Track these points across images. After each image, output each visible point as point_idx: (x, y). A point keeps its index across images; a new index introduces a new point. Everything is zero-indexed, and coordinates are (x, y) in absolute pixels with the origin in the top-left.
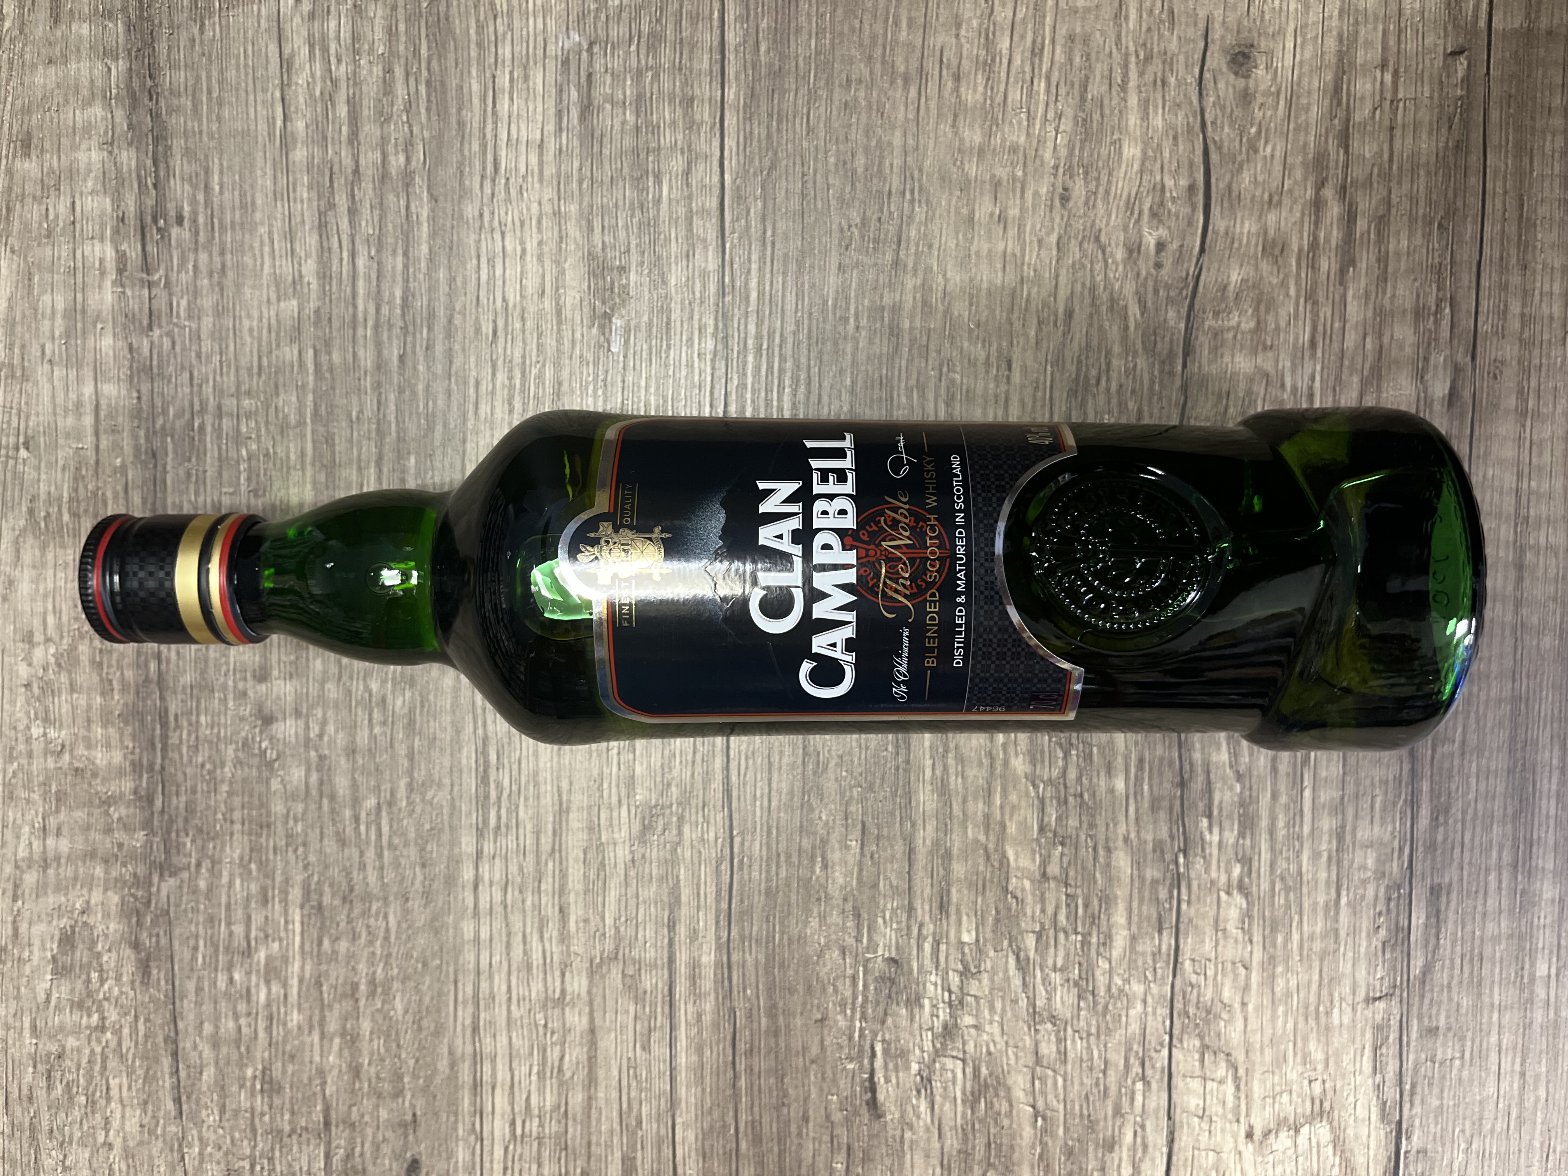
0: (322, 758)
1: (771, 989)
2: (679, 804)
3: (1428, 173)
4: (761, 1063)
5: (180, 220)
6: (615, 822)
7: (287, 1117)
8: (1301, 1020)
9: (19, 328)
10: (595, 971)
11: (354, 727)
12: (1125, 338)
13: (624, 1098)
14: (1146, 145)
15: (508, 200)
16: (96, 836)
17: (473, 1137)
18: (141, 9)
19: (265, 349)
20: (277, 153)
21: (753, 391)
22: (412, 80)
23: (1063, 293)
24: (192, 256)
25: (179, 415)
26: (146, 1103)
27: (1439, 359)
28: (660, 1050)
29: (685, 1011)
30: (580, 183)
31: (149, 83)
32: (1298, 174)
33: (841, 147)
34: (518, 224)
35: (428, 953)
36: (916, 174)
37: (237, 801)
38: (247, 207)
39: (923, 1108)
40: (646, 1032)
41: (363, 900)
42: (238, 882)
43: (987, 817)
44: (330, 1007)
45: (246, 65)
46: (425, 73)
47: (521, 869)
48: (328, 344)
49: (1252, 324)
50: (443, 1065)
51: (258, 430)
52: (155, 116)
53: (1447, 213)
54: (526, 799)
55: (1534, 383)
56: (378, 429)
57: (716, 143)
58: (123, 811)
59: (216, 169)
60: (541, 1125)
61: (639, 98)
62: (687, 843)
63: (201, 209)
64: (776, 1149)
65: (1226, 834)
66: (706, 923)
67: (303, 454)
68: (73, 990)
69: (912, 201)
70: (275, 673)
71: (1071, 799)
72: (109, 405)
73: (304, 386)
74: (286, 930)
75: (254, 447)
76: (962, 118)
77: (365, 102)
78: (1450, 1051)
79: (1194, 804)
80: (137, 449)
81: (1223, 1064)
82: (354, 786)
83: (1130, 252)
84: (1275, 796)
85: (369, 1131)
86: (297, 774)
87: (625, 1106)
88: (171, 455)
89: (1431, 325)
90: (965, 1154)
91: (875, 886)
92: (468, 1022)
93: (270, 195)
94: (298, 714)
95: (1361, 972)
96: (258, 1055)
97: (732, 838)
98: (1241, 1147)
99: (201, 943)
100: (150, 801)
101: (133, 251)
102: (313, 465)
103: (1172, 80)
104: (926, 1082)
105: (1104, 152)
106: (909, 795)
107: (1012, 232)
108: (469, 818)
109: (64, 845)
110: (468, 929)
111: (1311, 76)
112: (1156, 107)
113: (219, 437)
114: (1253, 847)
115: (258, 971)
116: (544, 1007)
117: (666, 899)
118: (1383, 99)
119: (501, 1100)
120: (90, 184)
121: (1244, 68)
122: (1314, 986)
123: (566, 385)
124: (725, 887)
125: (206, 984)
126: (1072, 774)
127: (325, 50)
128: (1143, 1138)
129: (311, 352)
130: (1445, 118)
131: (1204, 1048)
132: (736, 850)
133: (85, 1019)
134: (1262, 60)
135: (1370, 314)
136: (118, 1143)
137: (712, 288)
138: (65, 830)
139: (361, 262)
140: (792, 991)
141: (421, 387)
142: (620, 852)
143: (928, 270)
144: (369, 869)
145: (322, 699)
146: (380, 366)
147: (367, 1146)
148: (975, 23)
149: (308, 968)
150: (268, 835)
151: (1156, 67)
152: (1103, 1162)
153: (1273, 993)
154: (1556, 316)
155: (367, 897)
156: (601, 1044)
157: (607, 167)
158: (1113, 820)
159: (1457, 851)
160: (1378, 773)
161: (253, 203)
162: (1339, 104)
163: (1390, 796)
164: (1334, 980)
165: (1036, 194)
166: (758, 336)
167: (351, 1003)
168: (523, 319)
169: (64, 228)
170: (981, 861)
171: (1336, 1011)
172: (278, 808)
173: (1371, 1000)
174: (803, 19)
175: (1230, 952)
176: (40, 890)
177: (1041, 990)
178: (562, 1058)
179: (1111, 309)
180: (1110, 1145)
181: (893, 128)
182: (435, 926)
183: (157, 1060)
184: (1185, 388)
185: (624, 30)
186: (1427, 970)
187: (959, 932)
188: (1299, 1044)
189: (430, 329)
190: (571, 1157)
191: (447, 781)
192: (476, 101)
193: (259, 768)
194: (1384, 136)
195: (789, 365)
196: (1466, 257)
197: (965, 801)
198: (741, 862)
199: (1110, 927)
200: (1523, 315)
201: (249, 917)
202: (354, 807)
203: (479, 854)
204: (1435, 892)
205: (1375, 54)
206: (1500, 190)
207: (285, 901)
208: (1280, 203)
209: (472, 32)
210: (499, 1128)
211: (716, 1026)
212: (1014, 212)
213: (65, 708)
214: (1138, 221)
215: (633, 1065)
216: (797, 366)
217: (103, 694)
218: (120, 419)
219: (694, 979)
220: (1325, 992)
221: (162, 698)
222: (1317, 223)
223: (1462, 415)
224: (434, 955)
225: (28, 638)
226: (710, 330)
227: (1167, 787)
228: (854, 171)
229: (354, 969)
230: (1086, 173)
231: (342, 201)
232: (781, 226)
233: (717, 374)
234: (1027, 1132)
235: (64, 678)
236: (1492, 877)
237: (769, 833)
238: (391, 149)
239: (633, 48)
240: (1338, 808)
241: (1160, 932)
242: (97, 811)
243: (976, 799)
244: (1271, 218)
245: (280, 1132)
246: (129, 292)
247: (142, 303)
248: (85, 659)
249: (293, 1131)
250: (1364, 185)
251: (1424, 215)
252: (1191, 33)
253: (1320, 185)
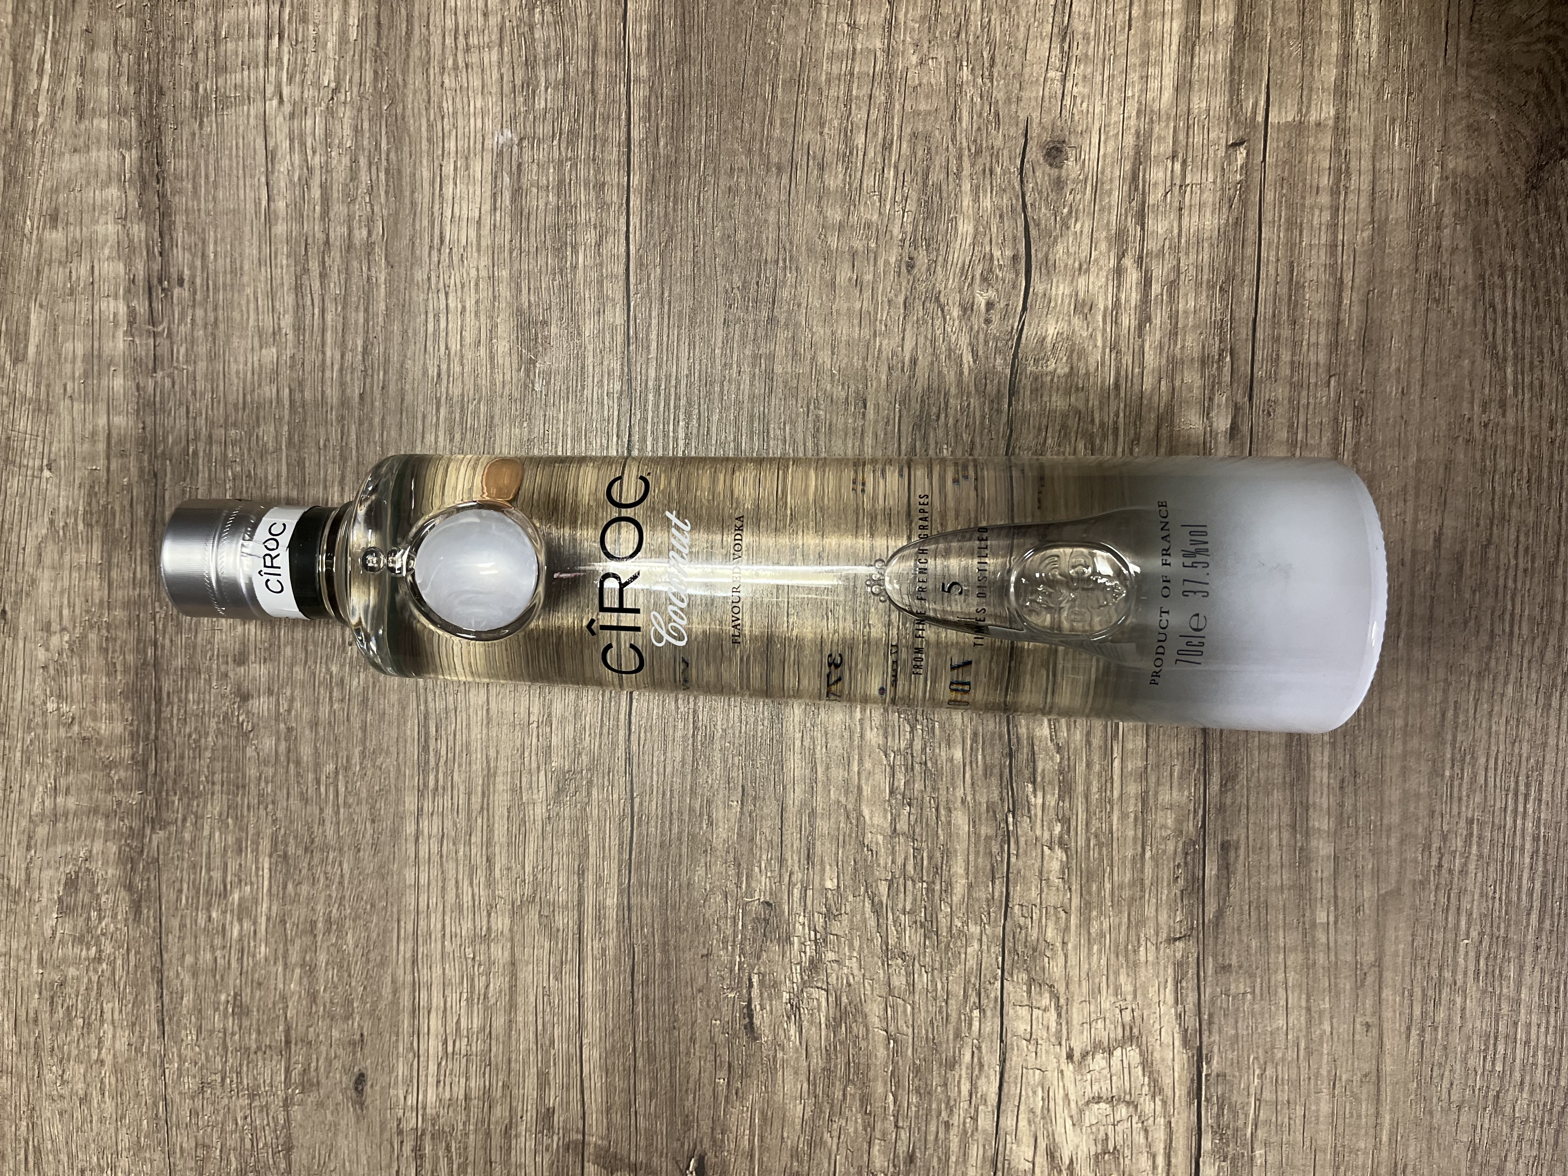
0: (289, 730)
1: (665, 927)
2: (588, 770)
3: (1211, 245)
4: (657, 993)
5: (181, 282)
6: (534, 785)
7: (254, 1036)
8: (1113, 956)
9: (45, 371)
10: (516, 911)
11: (317, 702)
12: (960, 382)
13: (540, 1021)
14: (978, 221)
15: (451, 265)
16: (98, 794)
17: (411, 1055)
18: (151, 109)
19: (248, 389)
20: (262, 228)
21: (653, 424)
22: (374, 168)
23: (909, 345)
24: (190, 312)
25: (177, 441)
26: (134, 1024)
27: (1221, 399)
28: (569, 980)
29: (592, 946)
30: (511, 253)
31: (156, 168)
32: (1103, 246)
33: (727, 224)
34: (459, 286)
35: (376, 896)
36: (788, 246)
37: (218, 765)
38: (236, 271)
39: (792, 1032)
40: (558, 964)
41: (322, 850)
42: (217, 834)
43: (846, 781)
44: (293, 941)
45: (237, 156)
46: (384, 163)
47: (455, 824)
48: (301, 384)
49: (1067, 370)
50: (387, 991)
51: (242, 455)
52: (161, 196)
53: (1227, 278)
54: (460, 766)
55: (1302, 419)
56: (341, 455)
57: (623, 220)
58: (122, 774)
59: (212, 240)
60: (469, 1044)
61: (561, 182)
62: (595, 803)
63: (199, 273)
64: (668, 1066)
65: (1048, 797)
66: (611, 870)
67: (279, 476)
68: (75, 926)
69: (785, 268)
70: (252, 657)
71: (917, 767)
72: (119, 434)
73: (281, 418)
74: (257, 875)
75: (238, 469)
76: (824, 201)
77: (335, 187)
78: (1242, 986)
79: (1019, 771)
80: (141, 470)
81: (1047, 995)
82: (316, 752)
83: (965, 310)
84: (1089, 765)
85: (323, 1049)
86: (268, 743)
87: (540, 1028)
88: (169, 476)
89: (1214, 371)
90: (828, 1071)
91: (752, 840)
92: (409, 955)
93: (256, 261)
94: (270, 692)
95: (1163, 917)
96: (231, 982)
97: (632, 798)
98: (1063, 1067)
99: (185, 886)
100: (145, 764)
101: (141, 307)
102: (287, 484)
103: (999, 170)
104: (795, 1008)
105: (942, 227)
106: (781, 764)
107: (867, 294)
108: (411, 779)
109: (72, 803)
110: (409, 876)
111: (1113, 167)
112: (985, 191)
113: (210, 461)
114: (1071, 809)
115: (232, 911)
116: (473, 942)
117: (576, 850)
118: (1173, 184)
119: (435, 1022)
120: (107, 251)
121: (1058, 160)
122: (1124, 928)
123: (497, 418)
124: (626, 841)
125: (188, 922)
126: (918, 745)
127: (303, 144)
128: (979, 1059)
129: (287, 391)
130: (1226, 199)
131: (1031, 982)
132: (636, 809)
133: (84, 952)
134: (1072, 154)
135: (1164, 362)
136: (109, 1060)
137: (620, 338)
138: (73, 790)
139: (329, 317)
140: (680, 929)
141: (377, 420)
142: (538, 811)
143: (797, 325)
144: (328, 823)
145: (290, 679)
146: (344, 402)
147: (321, 1061)
148: (836, 123)
149: (274, 908)
150: (243, 795)
151: (985, 159)
152: (946, 1079)
153: (1089, 933)
154: (1322, 362)
155: (325, 848)
156: (521, 975)
157: (533, 239)
158: (953, 785)
159: (1244, 811)
160: (1173, 746)
161: (241, 268)
162: (1136, 189)
163: (1186, 766)
164: (1141, 922)
165: (886, 262)
166: (658, 379)
167: (311, 938)
168: (462, 365)
169: (84, 288)
170: (842, 819)
171: (1142, 949)
172: (252, 772)
173: (1172, 940)
174: (694, 119)
175: (1052, 899)
176: (50, 841)
177: (892, 929)
178: (487, 986)
179: (949, 357)
180: (952, 1064)
181: (768, 207)
182: (382, 873)
183: (144, 987)
184: (1010, 423)
185: (548, 128)
186: (1220, 914)
187: (822, 879)
188: (1111, 977)
189: (385, 373)
190: (494, 1073)
191: (393, 750)
192: (426, 185)
193: (237, 737)
194: (1173, 216)
195: (683, 402)
196: (1243, 315)
197: (828, 768)
198: (640, 819)
199: (950, 877)
200: (1292, 362)
201: (226, 865)
202: (315, 771)
203: (420, 810)
204: (1225, 847)
205: (1166, 148)
206: (1272, 258)
207: (256, 851)
208: (1088, 270)
209: (424, 129)
210: (433, 1046)
211: (617, 960)
212: (869, 277)
213: (76, 686)
214: (971, 285)
215: (547, 993)
216: (689, 403)
217: (108, 675)
218: (128, 446)
219: (599, 919)
220: (1133, 932)
221: (157, 679)
222: (1118, 287)
223: (1242, 445)
224: (380, 898)
225: (47, 628)
226: (617, 373)
227: (997, 757)
228: (736, 244)
229: (313, 909)
230: (928, 246)
231: (314, 266)
232: (677, 290)
233: (623, 409)
234: (881, 1053)
235: (75, 661)
236: (1274, 835)
237: (664, 794)
238: (355, 224)
239: (555, 142)
240: (1143, 775)
241: (993, 883)
242: (100, 774)
243: (838, 766)
244: (1082, 281)
245: (248, 1049)
246: (137, 341)
247: (148, 350)
248: (94, 646)
249: (259, 1048)
250: (1157, 256)
251: (1208, 281)
252: (1012, 131)
253: (1121, 256)
